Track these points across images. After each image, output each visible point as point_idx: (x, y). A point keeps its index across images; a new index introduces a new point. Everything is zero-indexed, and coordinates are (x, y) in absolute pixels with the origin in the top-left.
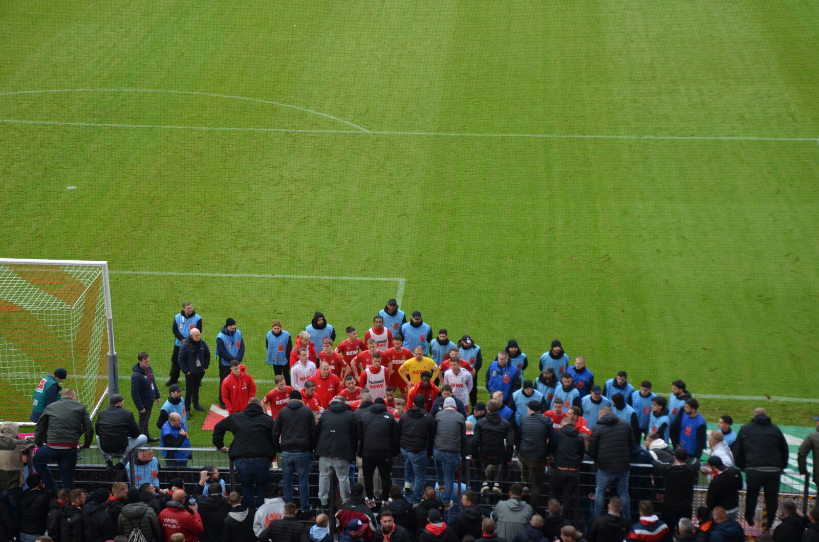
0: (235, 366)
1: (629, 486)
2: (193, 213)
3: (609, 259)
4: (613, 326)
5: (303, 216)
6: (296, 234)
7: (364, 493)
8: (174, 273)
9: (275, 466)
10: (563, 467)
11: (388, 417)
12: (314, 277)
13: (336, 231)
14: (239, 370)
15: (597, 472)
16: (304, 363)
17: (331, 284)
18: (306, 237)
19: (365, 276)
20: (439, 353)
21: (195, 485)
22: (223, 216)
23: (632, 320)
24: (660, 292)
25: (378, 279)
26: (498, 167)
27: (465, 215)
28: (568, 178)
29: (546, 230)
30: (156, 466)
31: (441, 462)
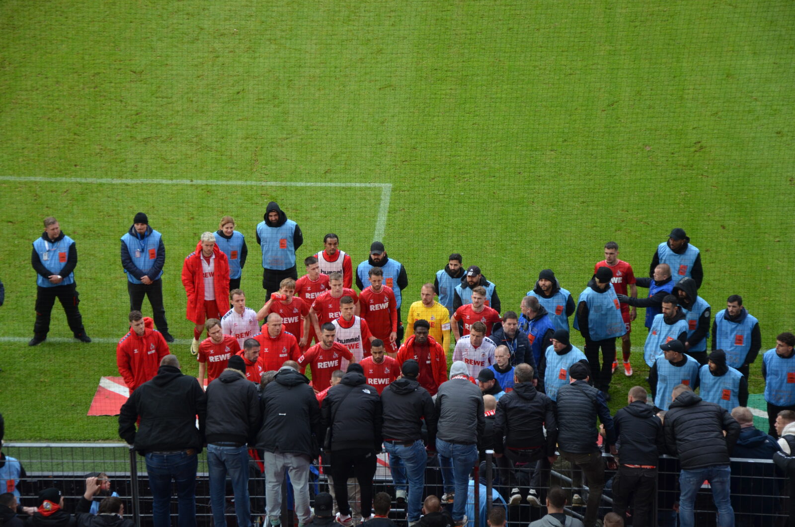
0: (137, 320)
1: (731, 493)
2: (66, 86)
3: (701, 148)
5: (236, 89)
6: (225, 118)
7: (335, 507)
8: (38, 179)
10: (633, 464)
11: (369, 392)
12: (254, 183)
13: (285, 113)
14: (143, 326)
15: (680, 472)
16: (241, 312)
17: (279, 193)
18: (240, 122)
19: (331, 181)
21: (78, 500)
22: (113, 90)
23: (737, 241)
24: (782, 197)
25: (348, 185)
26: (531, 9)
27: (482, 86)
28: (637, 24)
29: (605, 105)
30: (16, 473)
31: (449, 459)
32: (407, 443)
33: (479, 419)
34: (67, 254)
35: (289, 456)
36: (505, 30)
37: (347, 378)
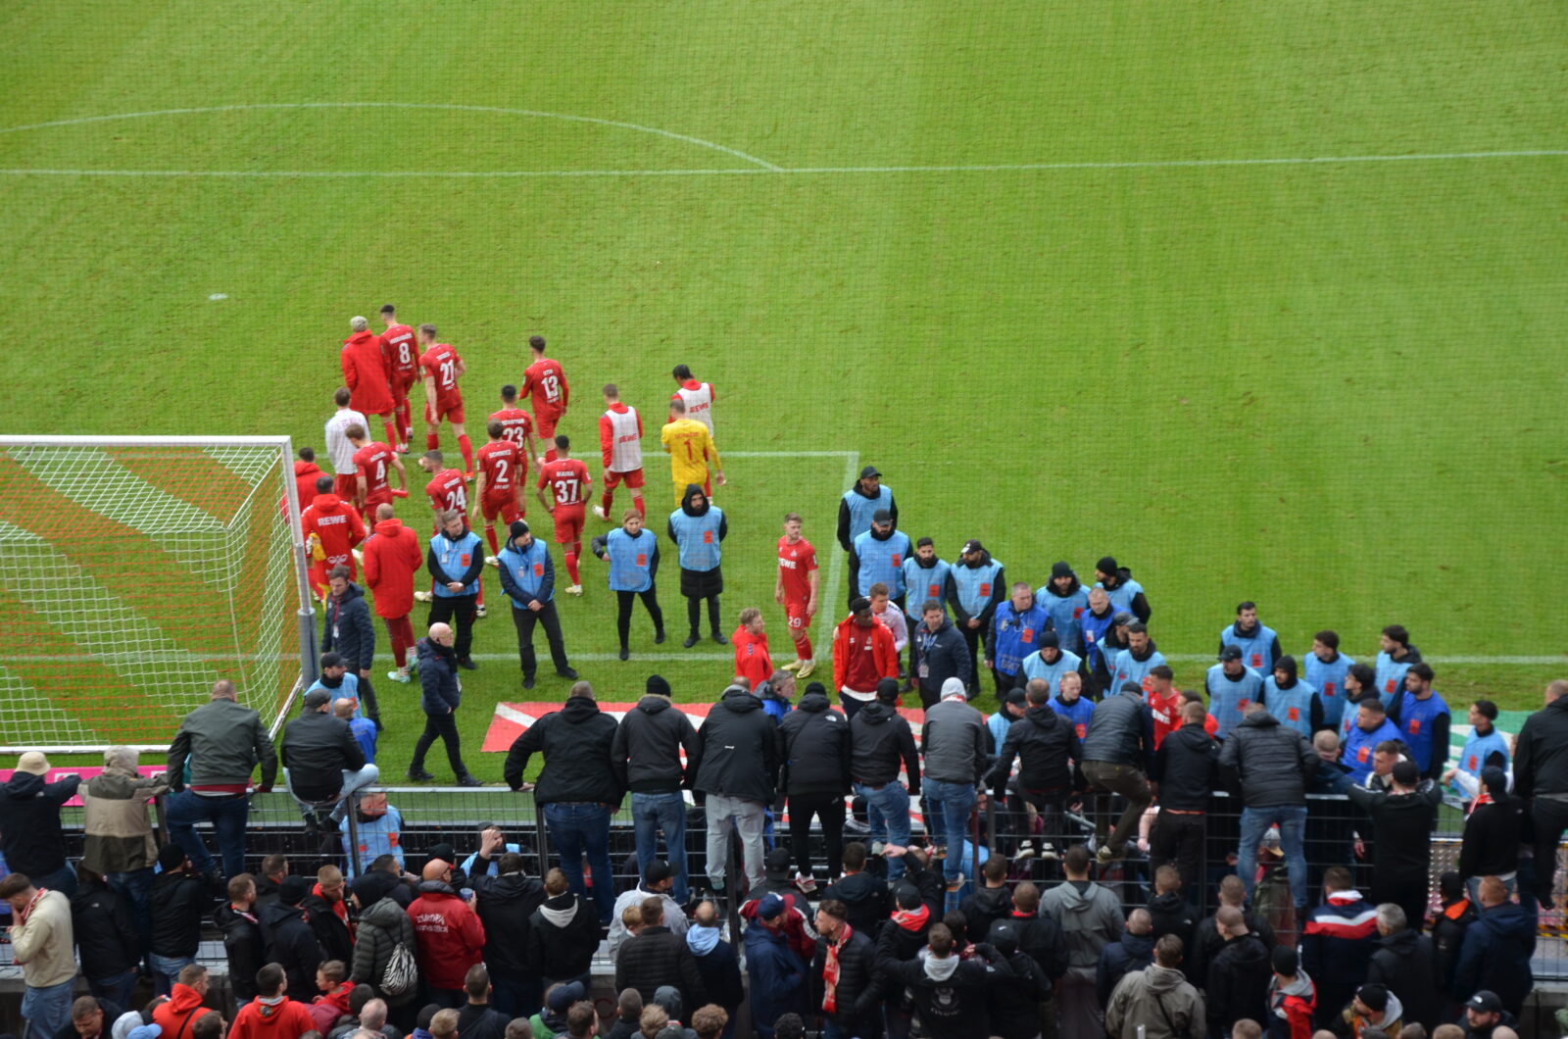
3: (1252, 400)
4: (1262, 530)
6: (646, 373)
10: (1178, 808)
11: (833, 720)
19: (783, 450)
20: (920, 584)
22: (505, 342)
23: (1300, 518)
24: (1355, 461)
25: (806, 454)
26: (1032, 228)
27: (970, 325)
28: (1167, 245)
29: (1128, 348)
30: (396, 823)
31: (939, 802)
32: (877, 785)
33: (977, 752)
34: (470, 557)
35: (735, 801)
36: (1000, 254)
37: (806, 702)
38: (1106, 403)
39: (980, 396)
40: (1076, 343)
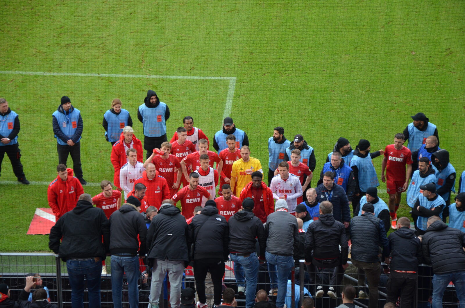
0: (62, 171)
2: (12, 7)
3: (451, 53)
4: (454, 124)
5: (129, 11)
6: (122, 31)
7: (196, 297)
9: (104, 272)
10: (401, 270)
11: (220, 220)
12: (141, 76)
13: (163, 28)
14: (66, 175)
15: (433, 275)
16: (134, 164)
18: (132, 34)
19: (194, 75)
20: (275, 151)
21: (20, 292)
22: (44, 10)
25: (208, 78)
29: (384, 23)
31: (274, 266)
32: (245, 254)
33: (295, 238)
37: (205, 210)
38: (370, 54)
39: (303, 49)
40: (355, 21)
